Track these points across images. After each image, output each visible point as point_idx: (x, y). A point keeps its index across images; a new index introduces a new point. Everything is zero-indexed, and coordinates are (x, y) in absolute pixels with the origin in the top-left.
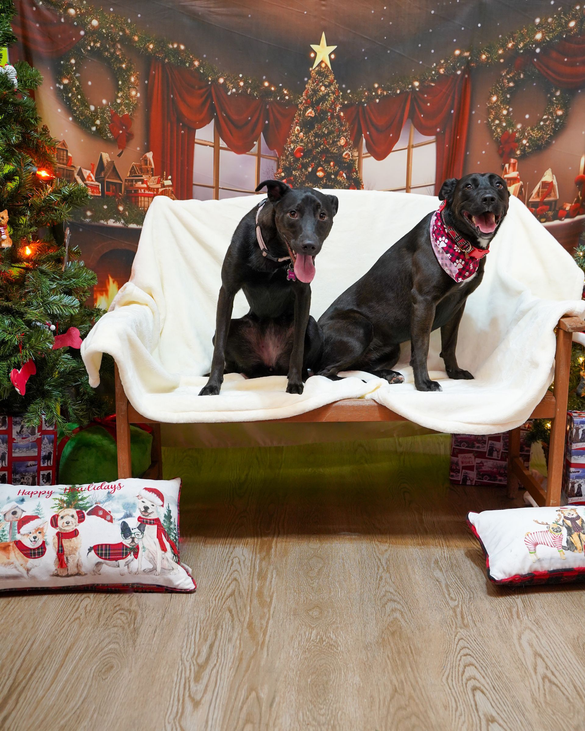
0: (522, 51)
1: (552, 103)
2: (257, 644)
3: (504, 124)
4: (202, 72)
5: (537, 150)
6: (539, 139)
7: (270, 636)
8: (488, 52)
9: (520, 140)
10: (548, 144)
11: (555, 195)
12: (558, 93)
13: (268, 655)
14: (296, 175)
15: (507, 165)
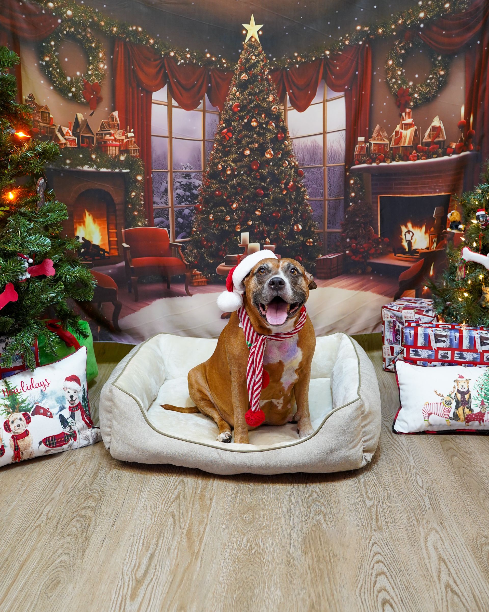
0: (409, 26)
1: (436, 66)
2: (193, 554)
3: (399, 82)
4: (156, 47)
5: (425, 101)
6: (427, 93)
7: (206, 545)
8: (383, 27)
9: (412, 94)
10: (435, 96)
11: (443, 137)
12: (440, 58)
13: (201, 566)
14: (234, 125)
15: (404, 114)
